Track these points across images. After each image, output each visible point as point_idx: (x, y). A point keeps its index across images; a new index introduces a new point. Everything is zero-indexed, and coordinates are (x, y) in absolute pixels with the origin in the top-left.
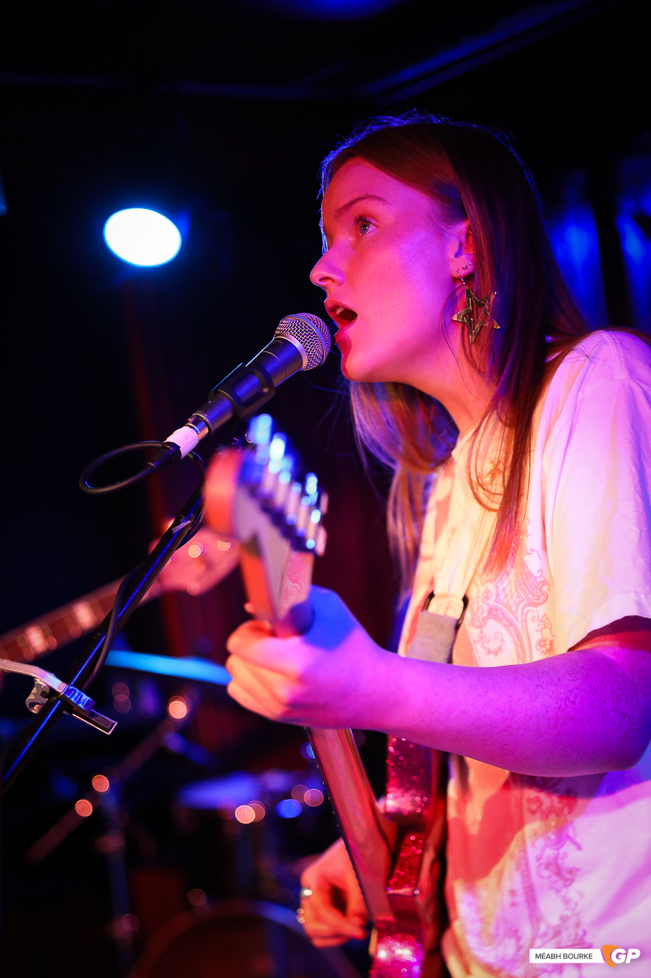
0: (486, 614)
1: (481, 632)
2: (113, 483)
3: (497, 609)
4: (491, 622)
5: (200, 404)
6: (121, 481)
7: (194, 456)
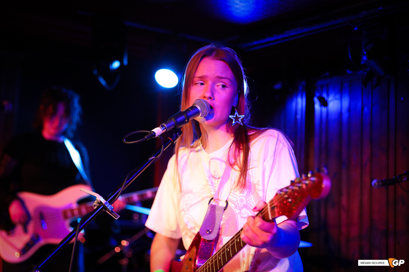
0: (242, 206)
1: (240, 211)
2: (133, 141)
3: (247, 206)
4: (244, 209)
5: (165, 121)
6: (135, 141)
7: (160, 137)
